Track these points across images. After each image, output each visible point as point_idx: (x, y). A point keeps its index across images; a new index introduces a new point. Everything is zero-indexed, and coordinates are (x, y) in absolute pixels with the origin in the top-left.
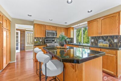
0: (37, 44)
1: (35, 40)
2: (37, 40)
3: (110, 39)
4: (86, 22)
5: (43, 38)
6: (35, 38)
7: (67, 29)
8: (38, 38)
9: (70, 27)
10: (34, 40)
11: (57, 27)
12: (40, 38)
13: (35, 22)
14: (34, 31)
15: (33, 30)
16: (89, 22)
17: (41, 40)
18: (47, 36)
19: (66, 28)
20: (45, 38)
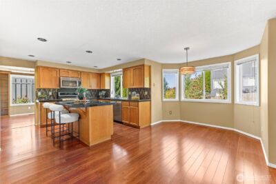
0: (44, 100)
1: (39, 94)
2: (42, 94)
3: (143, 91)
4: (121, 70)
5: (54, 89)
6: (39, 90)
7: (100, 75)
8: (44, 89)
9: (104, 73)
10: (37, 94)
11: (81, 72)
12: (49, 90)
13: (39, 64)
14: (36, 75)
15: (33, 73)
16: (125, 70)
17: (50, 94)
18: (61, 87)
20: (58, 90)
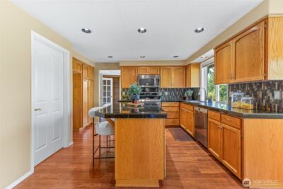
3: (266, 91)
7: (185, 68)
9: (190, 64)
11: (160, 67)
19: (183, 66)
